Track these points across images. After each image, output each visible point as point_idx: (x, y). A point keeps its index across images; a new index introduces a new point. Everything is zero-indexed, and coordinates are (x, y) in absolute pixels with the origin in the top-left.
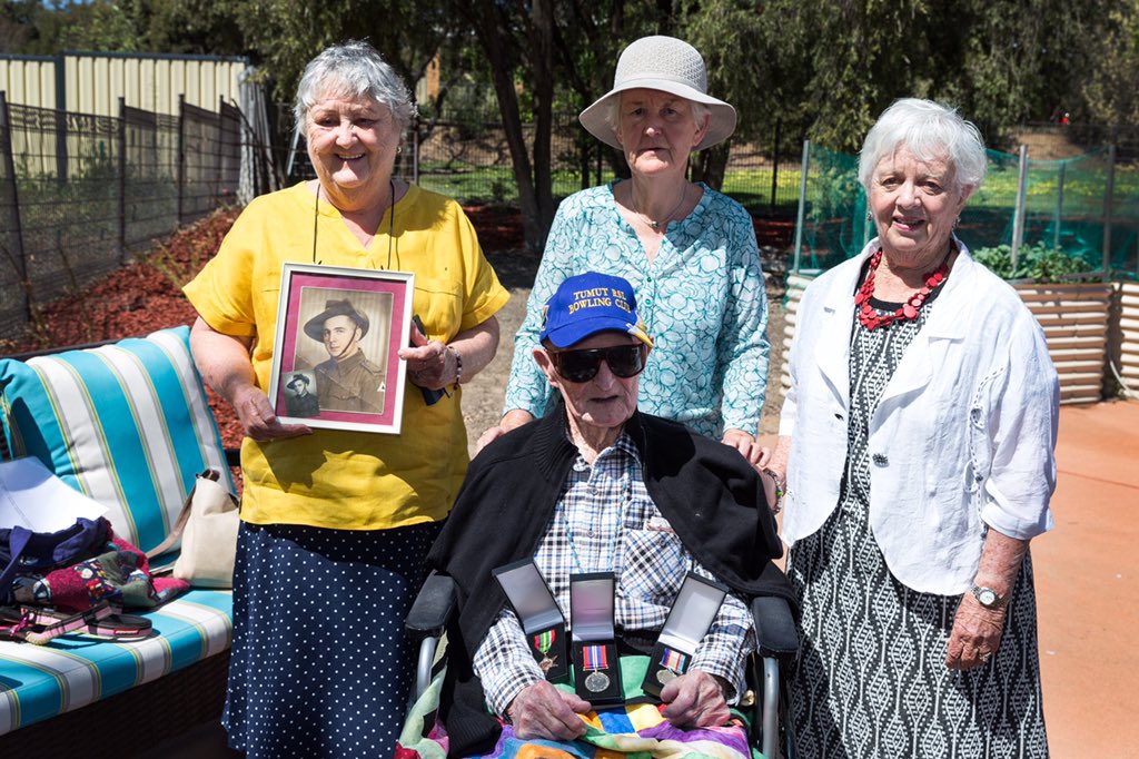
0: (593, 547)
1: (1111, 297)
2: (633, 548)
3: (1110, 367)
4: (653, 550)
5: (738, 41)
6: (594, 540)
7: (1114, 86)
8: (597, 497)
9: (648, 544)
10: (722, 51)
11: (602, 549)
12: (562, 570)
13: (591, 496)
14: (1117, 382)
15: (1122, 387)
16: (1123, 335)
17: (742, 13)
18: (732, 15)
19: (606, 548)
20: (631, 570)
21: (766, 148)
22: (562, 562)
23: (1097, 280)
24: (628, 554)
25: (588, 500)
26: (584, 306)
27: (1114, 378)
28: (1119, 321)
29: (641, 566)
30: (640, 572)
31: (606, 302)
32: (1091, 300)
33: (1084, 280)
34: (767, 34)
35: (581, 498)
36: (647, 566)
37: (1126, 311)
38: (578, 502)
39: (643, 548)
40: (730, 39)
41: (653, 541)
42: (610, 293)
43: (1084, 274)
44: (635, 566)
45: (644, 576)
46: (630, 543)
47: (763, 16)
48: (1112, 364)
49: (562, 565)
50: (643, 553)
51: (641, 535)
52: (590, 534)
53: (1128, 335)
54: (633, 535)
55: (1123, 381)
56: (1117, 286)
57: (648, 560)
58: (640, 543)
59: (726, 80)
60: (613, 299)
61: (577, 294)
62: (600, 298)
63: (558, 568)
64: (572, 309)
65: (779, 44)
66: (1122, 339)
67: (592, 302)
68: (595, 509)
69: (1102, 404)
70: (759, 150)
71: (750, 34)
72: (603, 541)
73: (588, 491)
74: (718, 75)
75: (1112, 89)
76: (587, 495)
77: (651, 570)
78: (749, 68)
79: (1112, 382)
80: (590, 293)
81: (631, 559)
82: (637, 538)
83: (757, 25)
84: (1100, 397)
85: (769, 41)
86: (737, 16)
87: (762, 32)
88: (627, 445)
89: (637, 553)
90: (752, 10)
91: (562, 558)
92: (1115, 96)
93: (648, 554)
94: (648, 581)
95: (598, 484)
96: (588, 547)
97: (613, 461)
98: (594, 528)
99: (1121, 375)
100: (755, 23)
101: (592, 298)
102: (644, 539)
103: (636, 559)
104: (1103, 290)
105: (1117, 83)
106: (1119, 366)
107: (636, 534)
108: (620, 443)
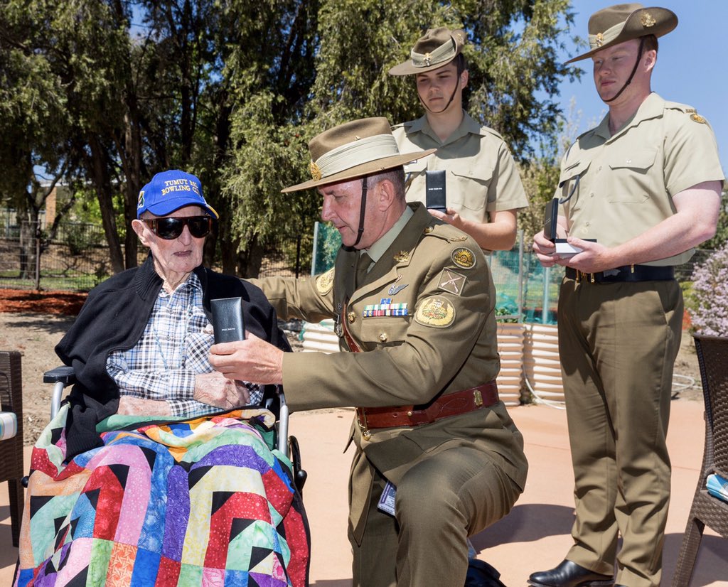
0: (169, 347)
1: (525, 334)
2: (193, 345)
3: (525, 383)
4: (206, 346)
5: (273, 163)
6: (170, 342)
7: (528, 220)
8: (173, 315)
9: (202, 342)
10: (262, 170)
11: (176, 348)
12: (149, 361)
13: (169, 314)
14: (531, 393)
15: (534, 397)
16: (534, 361)
17: (276, 145)
18: (268, 146)
19: (178, 347)
20: (191, 359)
21: (292, 265)
22: (149, 355)
23: (514, 321)
24: (189, 349)
25: (167, 316)
26: (172, 190)
27: (529, 391)
28: (531, 351)
29: (197, 356)
30: (197, 359)
31: (187, 188)
32: (511, 335)
33: (506, 321)
34: (292, 159)
35: (162, 316)
36: (201, 356)
37: (536, 344)
38: (160, 318)
39: (199, 344)
40: (269, 161)
41: (205, 340)
42: (188, 182)
43: (506, 316)
44: (194, 356)
45: (199, 362)
46: (191, 341)
47: (290, 147)
48: (527, 381)
49: (149, 358)
50: (199, 348)
51: (198, 336)
52: (168, 338)
53: (538, 360)
54: (193, 336)
55: (535, 393)
56: (529, 327)
57: (202, 352)
58: (197, 341)
59: (265, 190)
60: (191, 187)
61: (167, 182)
62: (183, 185)
63: (146, 359)
64: (164, 192)
65: (301, 165)
66: (534, 364)
67: (178, 188)
68: (172, 323)
69: (521, 407)
70: (287, 266)
71: (281, 159)
72: (176, 343)
73: (167, 311)
74: (260, 186)
75: (527, 222)
76: (166, 314)
77: (203, 359)
78: (281, 182)
79: (527, 393)
80: (176, 182)
81: (191, 352)
82: (195, 338)
83: (286, 154)
84: (519, 403)
85: (294, 163)
86: (272, 147)
87: (289, 158)
88: (195, 283)
89: (195, 348)
90: (282, 143)
91: (149, 353)
92: (529, 227)
93: (202, 348)
94: (201, 366)
95: (174, 308)
96: (166, 346)
97: (183, 294)
98: (170, 335)
99: (534, 389)
100: (284, 152)
101: (178, 185)
102: (200, 339)
103: (194, 351)
104: (519, 328)
105: (530, 218)
106: (533, 382)
107: (195, 335)
108: (190, 281)
